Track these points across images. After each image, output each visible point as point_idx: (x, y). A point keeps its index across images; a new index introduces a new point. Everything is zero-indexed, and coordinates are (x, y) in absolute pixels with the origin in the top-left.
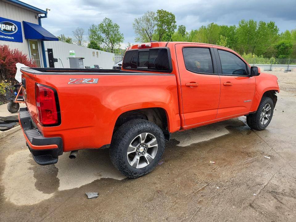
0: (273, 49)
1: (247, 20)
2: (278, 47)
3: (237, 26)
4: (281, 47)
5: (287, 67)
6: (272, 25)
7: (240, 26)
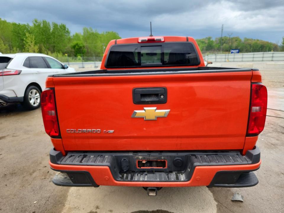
0: (70, 49)
1: (40, 20)
2: (74, 47)
3: (31, 25)
4: (77, 47)
5: (94, 64)
6: (63, 27)
7: (35, 25)
